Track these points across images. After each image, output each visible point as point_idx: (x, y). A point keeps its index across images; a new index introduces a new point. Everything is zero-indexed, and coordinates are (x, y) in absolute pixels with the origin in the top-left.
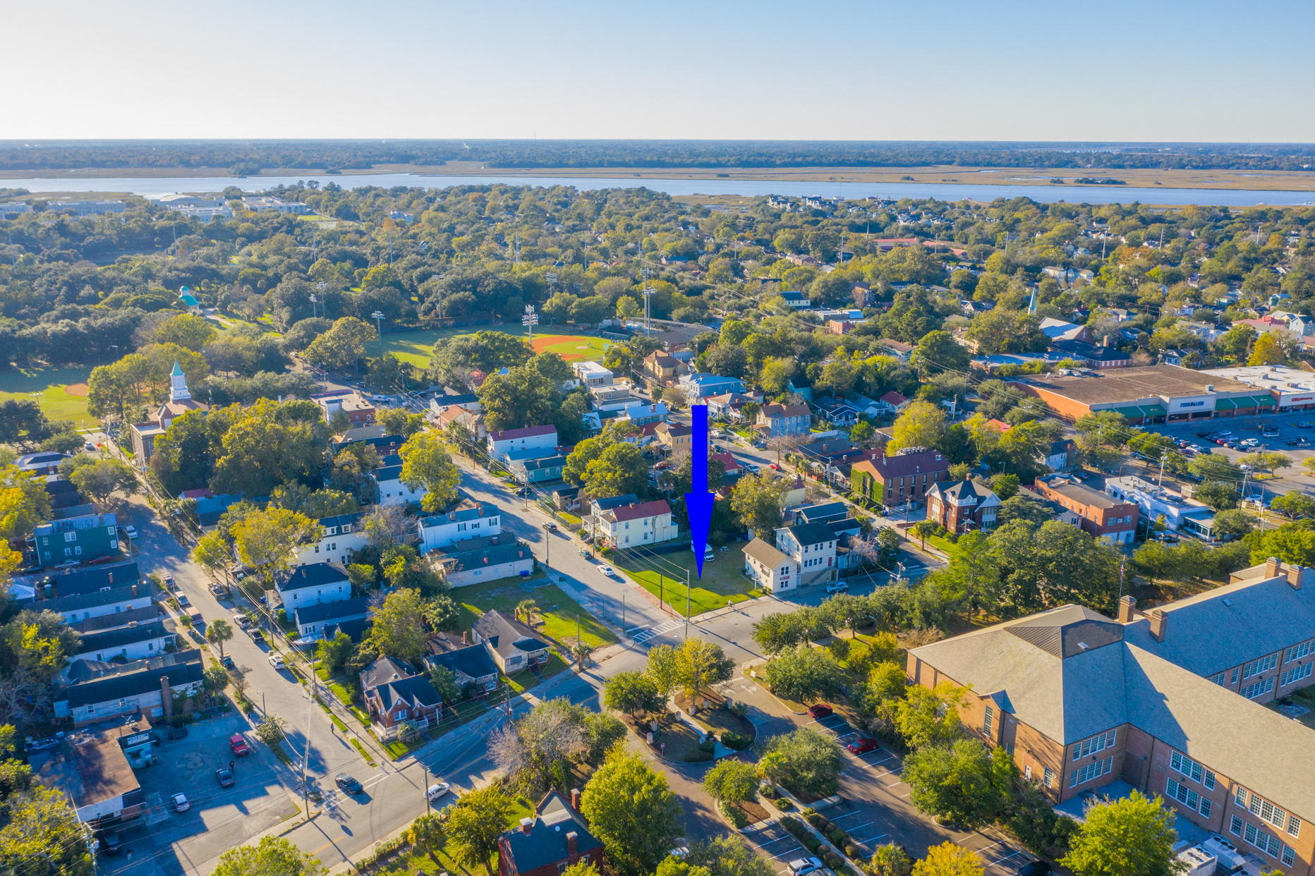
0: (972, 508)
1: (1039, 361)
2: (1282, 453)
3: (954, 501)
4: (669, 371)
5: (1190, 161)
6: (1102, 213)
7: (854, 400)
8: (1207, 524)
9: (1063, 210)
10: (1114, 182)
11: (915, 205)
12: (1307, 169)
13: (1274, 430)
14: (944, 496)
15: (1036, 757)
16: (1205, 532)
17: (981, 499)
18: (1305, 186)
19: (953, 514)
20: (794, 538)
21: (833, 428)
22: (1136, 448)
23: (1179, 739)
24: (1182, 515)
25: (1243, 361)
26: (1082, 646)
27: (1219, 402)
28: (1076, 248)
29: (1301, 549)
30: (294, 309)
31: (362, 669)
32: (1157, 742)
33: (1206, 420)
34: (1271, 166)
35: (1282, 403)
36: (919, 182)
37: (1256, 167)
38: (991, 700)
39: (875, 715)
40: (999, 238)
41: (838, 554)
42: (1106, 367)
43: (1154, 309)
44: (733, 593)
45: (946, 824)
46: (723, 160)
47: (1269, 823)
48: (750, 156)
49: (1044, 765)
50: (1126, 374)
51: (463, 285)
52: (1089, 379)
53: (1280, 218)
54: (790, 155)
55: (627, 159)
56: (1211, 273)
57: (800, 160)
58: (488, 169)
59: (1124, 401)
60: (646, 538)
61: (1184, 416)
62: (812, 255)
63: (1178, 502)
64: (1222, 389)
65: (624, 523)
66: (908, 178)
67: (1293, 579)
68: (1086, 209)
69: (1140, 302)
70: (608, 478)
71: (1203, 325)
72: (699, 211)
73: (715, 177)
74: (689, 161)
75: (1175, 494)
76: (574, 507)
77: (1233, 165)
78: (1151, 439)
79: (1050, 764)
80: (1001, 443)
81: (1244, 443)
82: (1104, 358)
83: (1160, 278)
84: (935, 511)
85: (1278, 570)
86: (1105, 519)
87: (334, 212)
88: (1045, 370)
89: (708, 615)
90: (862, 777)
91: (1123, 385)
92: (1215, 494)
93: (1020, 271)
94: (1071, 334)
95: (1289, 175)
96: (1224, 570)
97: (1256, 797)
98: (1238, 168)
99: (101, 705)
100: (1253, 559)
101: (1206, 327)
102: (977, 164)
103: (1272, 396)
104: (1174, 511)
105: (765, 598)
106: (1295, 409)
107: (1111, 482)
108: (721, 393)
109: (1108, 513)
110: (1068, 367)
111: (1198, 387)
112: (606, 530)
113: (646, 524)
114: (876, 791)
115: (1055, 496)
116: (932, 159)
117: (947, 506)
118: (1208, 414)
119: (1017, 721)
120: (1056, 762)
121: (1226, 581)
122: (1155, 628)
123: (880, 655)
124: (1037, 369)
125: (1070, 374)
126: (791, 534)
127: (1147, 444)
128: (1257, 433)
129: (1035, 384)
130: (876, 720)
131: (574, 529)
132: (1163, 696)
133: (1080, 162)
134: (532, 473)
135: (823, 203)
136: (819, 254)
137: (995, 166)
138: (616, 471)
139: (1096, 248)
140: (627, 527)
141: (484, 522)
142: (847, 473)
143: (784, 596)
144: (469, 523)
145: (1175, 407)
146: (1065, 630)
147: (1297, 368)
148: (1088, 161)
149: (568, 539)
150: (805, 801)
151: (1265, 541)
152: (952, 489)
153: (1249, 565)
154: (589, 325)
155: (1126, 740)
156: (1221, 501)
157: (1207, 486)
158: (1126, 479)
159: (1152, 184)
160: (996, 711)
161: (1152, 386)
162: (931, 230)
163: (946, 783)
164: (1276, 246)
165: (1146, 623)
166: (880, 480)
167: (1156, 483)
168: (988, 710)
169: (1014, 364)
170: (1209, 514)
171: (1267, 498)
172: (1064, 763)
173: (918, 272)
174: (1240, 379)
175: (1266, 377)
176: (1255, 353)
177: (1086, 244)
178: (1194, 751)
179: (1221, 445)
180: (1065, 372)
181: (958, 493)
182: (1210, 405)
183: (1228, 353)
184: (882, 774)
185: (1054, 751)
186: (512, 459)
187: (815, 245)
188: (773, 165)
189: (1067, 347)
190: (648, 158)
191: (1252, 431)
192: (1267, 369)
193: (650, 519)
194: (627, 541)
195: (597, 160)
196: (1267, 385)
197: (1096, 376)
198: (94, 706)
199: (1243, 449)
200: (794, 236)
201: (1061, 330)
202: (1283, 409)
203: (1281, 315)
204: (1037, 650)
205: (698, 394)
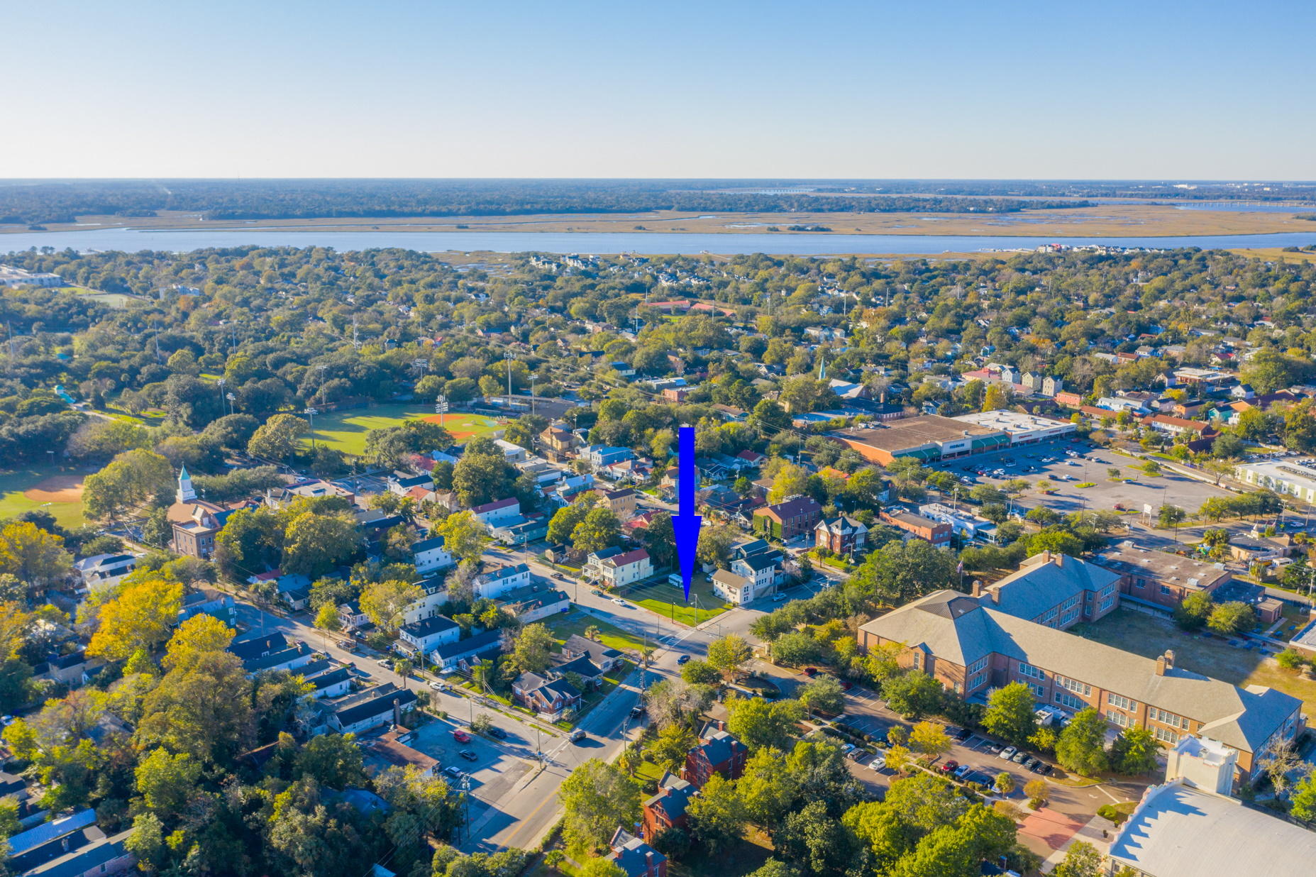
0: (850, 536)
1: (843, 417)
2: (1021, 479)
3: (838, 532)
4: (566, 444)
5: (877, 205)
6: (830, 268)
7: (720, 459)
8: (992, 532)
9: (796, 266)
10: (823, 230)
11: (669, 263)
12: (974, 212)
13: (1012, 461)
14: (830, 529)
15: (948, 677)
16: (991, 538)
17: (855, 529)
18: (975, 230)
19: (838, 541)
20: (748, 567)
21: (715, 483)
22: (933, 482)
23: (1022, 656)
24: (976, 528)
25: (977, 407)
26: (961, 611)
27: (974, 442)
28: (821, 306)
29: (1057, 544)
30: (194, 404)
31: (512, 682)
32: (1011, 660)
33: (966, 456)
34: (945, 209)
35: (1014, 440)
36: (651, 231)
37: (932, 210)
38: (919, 649)
39: (850, 667)
40: (755, 298)
41: (776, 575)
42: (890, 419)
43: (903, 364)
44: (713, 608)
45: (908, 719)
46: (454, 207)
47: (1075, 692)
48: (478, 204)
49: (953, 680)
50: (905, 425)
51: (335, 372)
52: (881, 430)
53: (968, 269)
54: (517, 203)
55: (355, 209)
56: (934, 329)
57: (529, 207)
58: (207, 221)
59: (913, 447)
60: (634, 577)
61: (952, 455)
62: (608, 323)
63: (971, 519)
64: (974, 433)
65: (620, 567)
66: (640, 228)
67: (1059, 562)
68: (815, 265)
69: (892, 359)
70: (595, 536)
71: (943, 378)
72: (476, 275)
73: (455, 229)
74: (420, 210)
75: (968, 514)
76: (564, 560)
77: (913, 208)
78: (943, 475)
79: (957, 679)
80: (848, 487)
81: (995, 472)
82: (885, 411)
83: (899, 336)
84: (823, 540)
85: (1050, 557)
86: (933, 535)
87: (98, 285)
88: (848, 425)
89: (706, 624)
90: (852, 703)
91: (906, 434)
92: (994, 512)
93: (788, 332)
94: (854, 392)
95: (960, 217)
96: (1013, 562)
97: (1067, 679)
98: (918, 211)
99: (361, 723)
100: (1029, 554)
101: (945, 380)
102: (693, 209)
103: (1006, 436)
104: (971, 526)
105: (735, 609)
106: (1022, 444)
107: (923, 509)
108: (621, 461)
109: (934, 531)
110: (862, 421)
111: (958, 432)
112: (609, 574)
113: (634, 567)
114: (862, 709)
115: (896, 522)
116: (651, 204)
117: (833, 536)
118: (967, 452)
119: (935, 658)
120: (961, 677)
121: (1016, 568)
122: (995, 598)
123: (835, 634)
124: (842, 424)
125: (867, 427)
126: (744, 563)
127: (940, 480)
128: (1002, 464)
129: (846, 437)
130: (851, 670)
131: (577, 576)
132: (1009, 634)
133: (785, 207)
134: (518, 537)
135: (585, 262)
136: (615, 321)
137: (711, 211)
138: (601, 531)
139: (838, 307)
140: (622, 570)
141: (519, 576)
142: (750, 517)
143: (748, 606)
144: (510, 578)
145: (946, 450)
146: (950, 603)
147: (1015, 411)
148: (792, 206)
149: (576, 583)
150: (829, 718)
151: (1034, 541)
152: (836, 523)
153: (1027, 558)
154: (459, 403)
155: (993, 662)
156: (998, 517)
157: (988, 506)
158: (933, 506)
159: (852, 230)
160: (922, 654)
161: (926, 434)
162: (694, 290)
163: (911, 693)
164: (974, 301)
165: (989, 596)
166: (778, 521)
167: (952, 507)
168: (917, 654)
169: (824, 421)
170: (994, 526)
171: (1022, 511)
172: (966, 677)
173: (710, 339)
174: (982, 423)
175: (998, 421)
176: (987, 401)
177: (829, 303)
178: (1032, 661)
179: (981, 475)
180: (863, 425)
181: (840, 525)
182: (968, 446)
183: (967, 402)
184: (862, 700)
185: (959, 671)
186: (495, 527)
187: (610, 314)
188: (503, 213)
189: (856, 404)
190: (377, 208)
191: (998, 463)
192: (996, 414)
193: (636, 563)
194: (624, 580)
195: (324, 210)
196: (1000, 427)
197: (885, 427)
198: (357, 724)
199: (996, 477)
200: (588, 305)
201: (846, 390)
202: (1015, 444)
203: (994, 367)
204: (937, 617)
205: (601, 462)
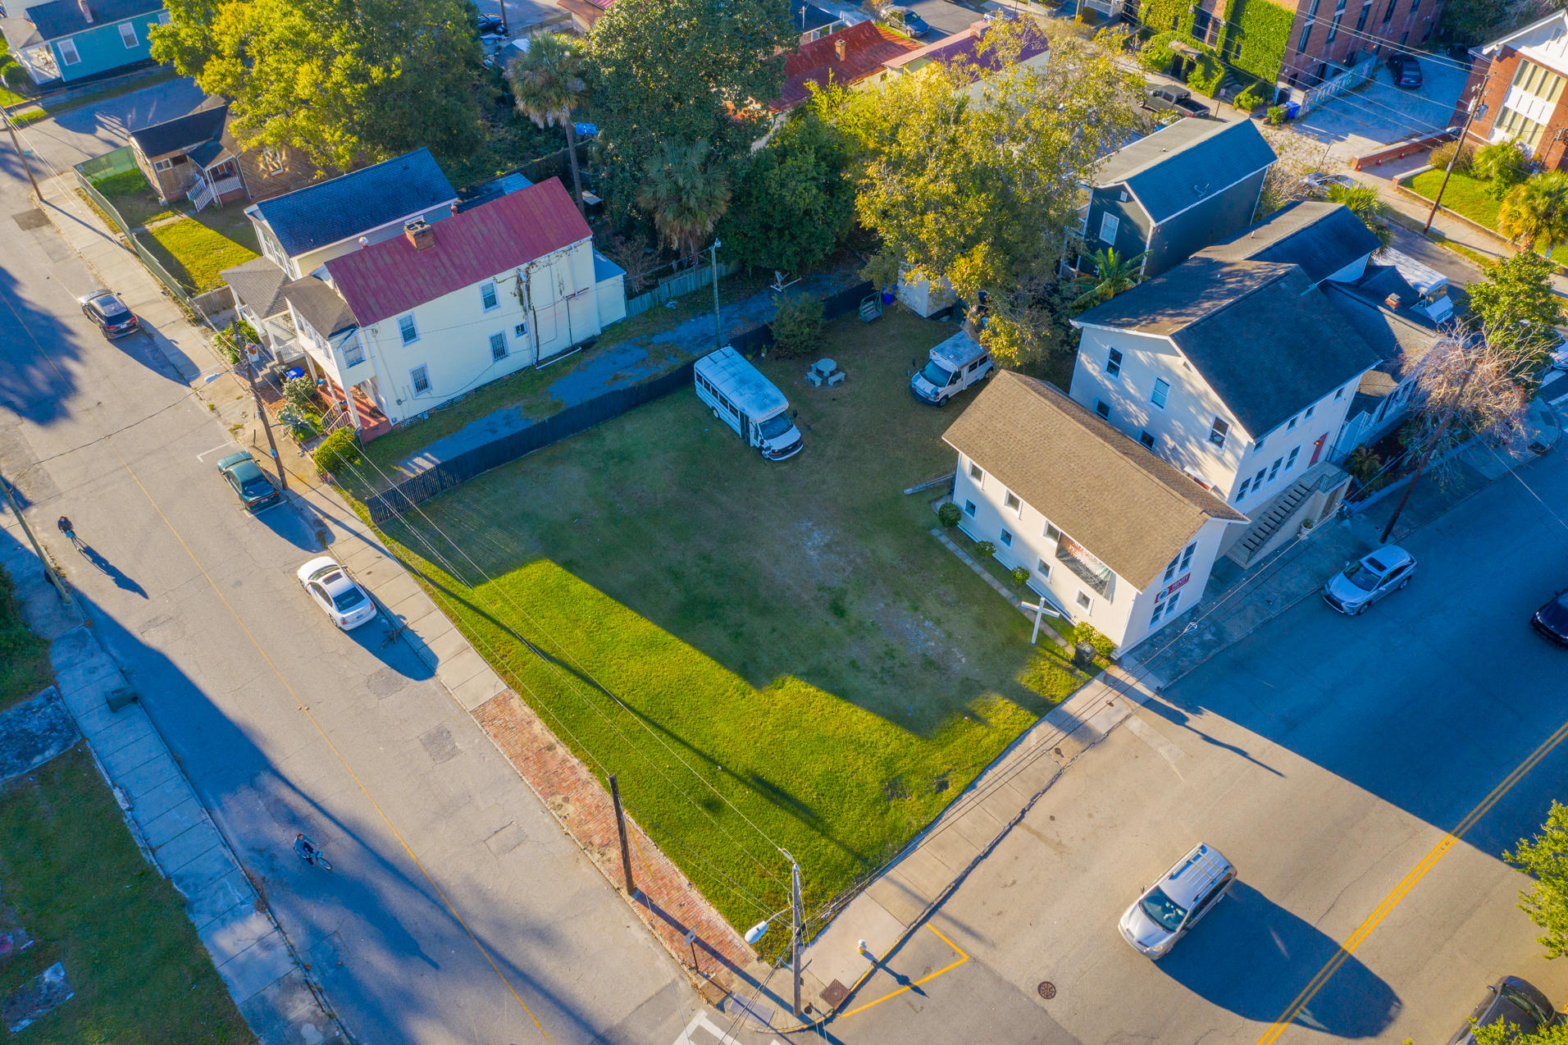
20: (1197, 381)
60: (499, 352)
65: (390, 326)
70: (303, 88)
76: (214, 191)
113: (490, 301)
126: (1179, 362)
134: (67, 44)
138: (329, 56)
140: (409, 334)
149: (180, 370)
193: (505, 283)
194: (422, 384)
